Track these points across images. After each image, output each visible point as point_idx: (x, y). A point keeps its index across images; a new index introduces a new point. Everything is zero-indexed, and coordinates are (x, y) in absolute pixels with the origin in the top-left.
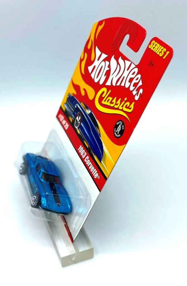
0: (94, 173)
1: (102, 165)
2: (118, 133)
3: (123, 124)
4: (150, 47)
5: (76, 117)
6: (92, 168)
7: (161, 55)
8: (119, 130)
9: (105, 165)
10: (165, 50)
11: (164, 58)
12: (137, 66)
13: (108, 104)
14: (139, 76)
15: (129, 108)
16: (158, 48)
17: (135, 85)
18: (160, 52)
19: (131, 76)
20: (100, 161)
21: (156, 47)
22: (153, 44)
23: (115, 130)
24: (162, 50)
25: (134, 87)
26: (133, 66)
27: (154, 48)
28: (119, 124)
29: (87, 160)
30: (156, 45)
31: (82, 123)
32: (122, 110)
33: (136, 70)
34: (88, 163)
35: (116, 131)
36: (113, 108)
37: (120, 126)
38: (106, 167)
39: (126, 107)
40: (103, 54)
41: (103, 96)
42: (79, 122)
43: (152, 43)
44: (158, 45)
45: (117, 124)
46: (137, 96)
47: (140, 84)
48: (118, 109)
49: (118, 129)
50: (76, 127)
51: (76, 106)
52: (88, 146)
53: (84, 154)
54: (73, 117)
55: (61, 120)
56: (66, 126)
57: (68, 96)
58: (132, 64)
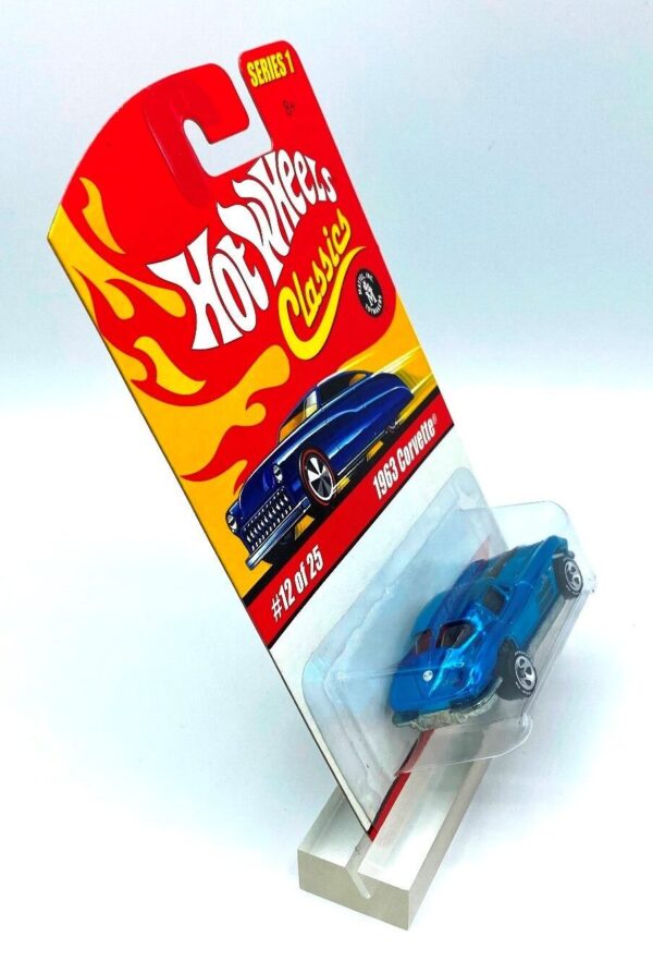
0: (427, 438)
2: (375, 301)
3: (364, 273)
4: (255, 84)
6: (418, 441)
7: (284, 73)
8: (372, 293)
9: (418, 382)
10: (279, 55)
11: (292, 70)
12: (276, 149)
14: (298, 157)
15: (343, 232)
16: (268, 68)
17: (309, 181)
18: (278, 70)
19: (288, 181)
20: (409, 397)
21: (265, 70)
22: (254, 71)
23: (368, 308)
24: (276, 61)
25: (313, 189)
26: (271, 159)
27: (262, 75)
28: (362, 284)
29: (404, 458)
30: (259, 67)
31: (330, 451)
32: (342, 257)
33: (283, 156)
34: (407, 454)
35: (372, 304)
39: (340, 239)
40: (191, 248)
41: (297, 312)
42: (324, 469)
43: (251, 73)
44: (263, 61)
45: (360, 292)
47: (312, 164)
49: (368, 296)
50: (332, 493)
51: (278, 474)
52: (380, 444)
53: (391, 470)
54: (302, 507)
55: (292, 600)
56: (315, 568)
57: (232, 523)
58: (266, 157)
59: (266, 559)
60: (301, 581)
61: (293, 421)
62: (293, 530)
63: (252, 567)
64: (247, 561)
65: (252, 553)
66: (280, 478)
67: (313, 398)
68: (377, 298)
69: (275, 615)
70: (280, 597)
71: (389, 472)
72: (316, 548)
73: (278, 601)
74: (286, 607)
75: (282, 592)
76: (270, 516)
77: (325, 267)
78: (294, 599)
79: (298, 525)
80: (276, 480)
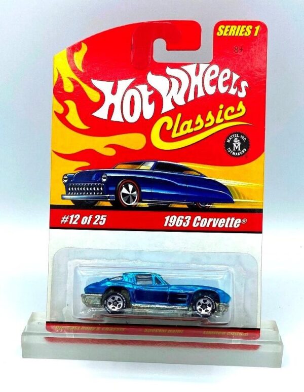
0: (229, 225)
1: (239, 203)
2: (239, 150)
3: (240, 135)
4: (218, 34)
5: (117, 193)
6: (220, 222)
7: (246, 34)
8: (239, 145)
9: (245, 199)
10: (251, 27)
11: (256, 34)
12: (212, 63)
13: (189, 130)
14: (227, 71)
15: (236, 112)
16: (236, 31)
17: (227, 83)
18: (243, 33)
21: (232, 30)
22: (224, 30)
23: (230, 150)
24: (245, 29)
25: (227, 87)
27: (228, 32)
28: (234, 139)
29: (200, 222)
30: (229, 29)
31: (144, 189)
32: (225, 121)
34: (205, 222)
35: (234, 150)
36: (204, 129)
37: (236, 140)
38: (248, 199)
39: (230, 114)
40: (120, 81)
41: (169, 128)
42: (135, 193)
43: (220, 29)
44: (235, 27)
45: (228, 141)
46: (241, 91)
47: (236, 77)
48: (215, 125)
49: (235, 145)
50: (132, 204)
51: (104, 178)
52: (186, 206)
53: (184, 221)
54: (109, 197)
55: (75, 223)
56: (98, 222)
57: (65, 179)
58: (200, 64)
59: (73, 201)
60: (86, 220)
61: (130, 166)
62: (96, 202)
63: (63, 199)
64: (62, 195)
65: (67, 194)
66: (104, 180)
67: (151, 164)
68: (242, 149)
69: (62, 221)
70: (70, 218)
71: (182, 221)
72: (106, 216)
73: (67, 218)
74: (70, 223)
75: (72, 217)
76: (88, 189)
77: (207, 119)
78: (77, 223)
79: (101, 202)
80: (101, 180)
